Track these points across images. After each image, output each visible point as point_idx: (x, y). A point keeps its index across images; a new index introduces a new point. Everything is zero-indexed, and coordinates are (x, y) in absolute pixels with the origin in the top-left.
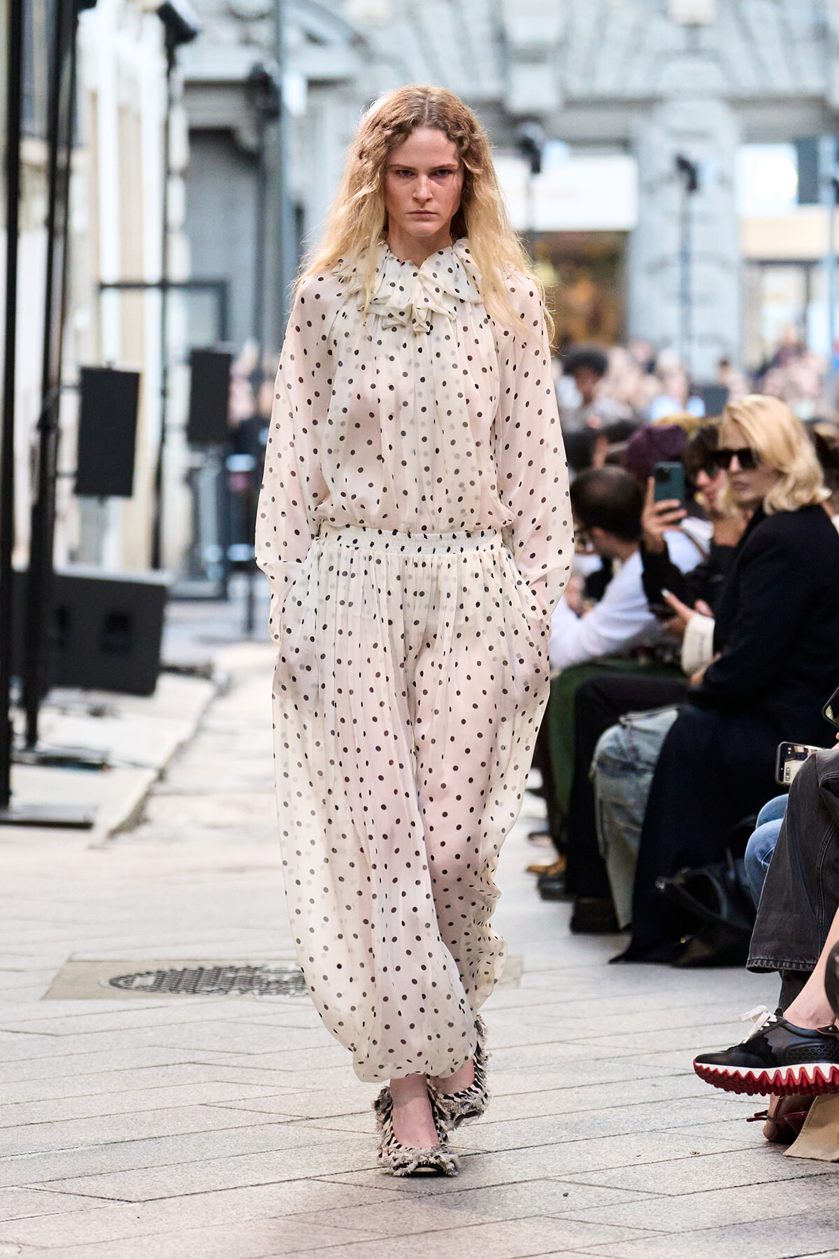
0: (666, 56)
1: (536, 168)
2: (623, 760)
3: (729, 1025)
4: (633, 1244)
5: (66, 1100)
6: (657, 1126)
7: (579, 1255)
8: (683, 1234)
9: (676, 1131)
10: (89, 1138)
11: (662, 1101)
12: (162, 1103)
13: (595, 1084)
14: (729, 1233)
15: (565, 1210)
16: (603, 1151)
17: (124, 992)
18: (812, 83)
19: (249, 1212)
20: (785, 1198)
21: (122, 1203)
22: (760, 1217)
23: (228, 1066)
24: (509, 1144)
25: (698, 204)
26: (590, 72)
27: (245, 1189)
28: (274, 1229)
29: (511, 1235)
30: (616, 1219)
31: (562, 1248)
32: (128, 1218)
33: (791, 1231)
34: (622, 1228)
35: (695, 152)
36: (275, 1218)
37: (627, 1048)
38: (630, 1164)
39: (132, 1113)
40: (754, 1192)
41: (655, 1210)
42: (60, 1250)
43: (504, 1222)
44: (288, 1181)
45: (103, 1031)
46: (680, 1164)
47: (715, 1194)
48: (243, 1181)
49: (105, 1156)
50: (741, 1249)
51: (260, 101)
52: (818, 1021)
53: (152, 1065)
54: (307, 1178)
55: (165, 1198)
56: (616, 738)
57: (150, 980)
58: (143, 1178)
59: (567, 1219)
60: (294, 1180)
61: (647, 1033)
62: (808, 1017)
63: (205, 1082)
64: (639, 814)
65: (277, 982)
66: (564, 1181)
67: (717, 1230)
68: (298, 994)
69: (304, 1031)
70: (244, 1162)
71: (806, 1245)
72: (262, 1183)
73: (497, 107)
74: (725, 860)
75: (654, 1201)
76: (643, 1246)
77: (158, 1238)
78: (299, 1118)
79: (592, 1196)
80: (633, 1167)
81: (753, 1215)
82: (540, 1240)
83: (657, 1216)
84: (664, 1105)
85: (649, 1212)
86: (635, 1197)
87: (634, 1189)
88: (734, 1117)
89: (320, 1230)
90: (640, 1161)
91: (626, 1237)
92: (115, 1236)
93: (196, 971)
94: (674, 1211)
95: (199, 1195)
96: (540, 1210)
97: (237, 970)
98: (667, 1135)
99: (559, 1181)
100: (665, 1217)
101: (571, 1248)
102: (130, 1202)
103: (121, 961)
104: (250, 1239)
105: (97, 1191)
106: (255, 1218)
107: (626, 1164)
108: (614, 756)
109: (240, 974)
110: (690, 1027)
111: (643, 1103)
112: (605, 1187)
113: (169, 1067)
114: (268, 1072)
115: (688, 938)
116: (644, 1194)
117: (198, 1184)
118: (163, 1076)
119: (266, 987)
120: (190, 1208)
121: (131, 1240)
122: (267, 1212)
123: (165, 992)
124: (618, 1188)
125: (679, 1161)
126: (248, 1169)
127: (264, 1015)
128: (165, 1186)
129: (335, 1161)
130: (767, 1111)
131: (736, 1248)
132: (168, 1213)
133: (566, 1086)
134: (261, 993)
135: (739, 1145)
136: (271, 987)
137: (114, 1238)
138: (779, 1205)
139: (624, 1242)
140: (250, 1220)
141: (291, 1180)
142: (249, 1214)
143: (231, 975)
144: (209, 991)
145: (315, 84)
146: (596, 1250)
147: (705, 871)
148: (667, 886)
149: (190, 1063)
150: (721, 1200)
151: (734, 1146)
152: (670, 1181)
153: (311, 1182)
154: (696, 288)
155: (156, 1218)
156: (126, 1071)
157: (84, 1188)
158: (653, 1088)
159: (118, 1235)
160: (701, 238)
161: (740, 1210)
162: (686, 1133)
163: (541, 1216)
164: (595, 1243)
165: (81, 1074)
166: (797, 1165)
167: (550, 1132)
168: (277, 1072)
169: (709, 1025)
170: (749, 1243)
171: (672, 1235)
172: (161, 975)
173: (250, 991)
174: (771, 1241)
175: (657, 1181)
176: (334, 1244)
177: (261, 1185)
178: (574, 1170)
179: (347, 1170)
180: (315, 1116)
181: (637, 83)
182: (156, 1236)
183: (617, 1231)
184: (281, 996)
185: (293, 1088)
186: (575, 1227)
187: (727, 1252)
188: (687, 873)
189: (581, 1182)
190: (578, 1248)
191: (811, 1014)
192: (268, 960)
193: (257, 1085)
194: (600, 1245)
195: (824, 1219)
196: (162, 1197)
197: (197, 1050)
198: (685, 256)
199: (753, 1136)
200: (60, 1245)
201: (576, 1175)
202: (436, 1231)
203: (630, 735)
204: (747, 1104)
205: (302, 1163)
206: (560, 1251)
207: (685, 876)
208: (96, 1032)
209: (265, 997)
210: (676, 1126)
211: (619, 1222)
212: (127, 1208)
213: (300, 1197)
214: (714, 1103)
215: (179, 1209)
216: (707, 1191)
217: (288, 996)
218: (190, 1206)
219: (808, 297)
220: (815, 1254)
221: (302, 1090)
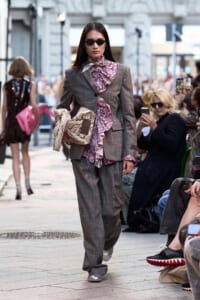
0: (132, 3)
18: (170, 10)
25: (141, 40)
26: (114, 7)
35: (141, 28)
51: (31, 13)
57: (5, 235)
64: (129, 196)
65: (38, 236)
93: (17, 233)
97: (28, 233)
119: (35, 237)
123: (9, 238)
144: (21, 238)
145: (45, 9)
154: (141, 62)
160: (142, 49)
172: (8, 234)
179: (58, 284)
181: (125, 10)
192: (35, 230)
198: (138, 53)
201: (115, 285)
205: (46, 282)
207: (141, 210)
209: (35, 240)
213: (45, 290)
219: (168, 64)
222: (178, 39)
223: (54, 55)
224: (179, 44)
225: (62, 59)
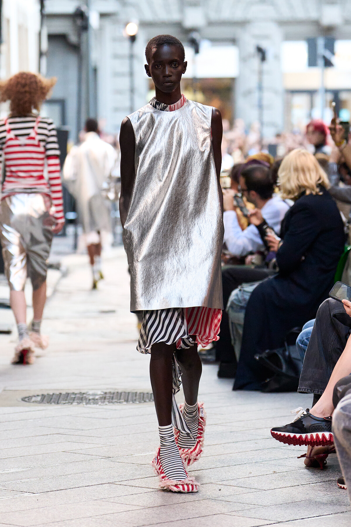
1: (197, 51)
2: (240, 304)
3: (287, 417)
4: (249, 511)
5: (5, 450)
6: (258, 461)
7: (226, 515)
8: (270, 506)
9: (266, 462)
10: (15, 466)
11: (260, 450)
12: (46, 451)
13: (231, 443)
14: (290, 506)
15: (220, 496)
16: (235, 471)
17: (28, 404)
18: (313, 15)
19: (85, 497)
20: (313, 491)
21: (31, 494)
22: (303, 499)
23: (73, 435)
24: (195, 469)
25: (266, 66)
26: (219, 10)
27: (83, 488)
28: (96, 505)
29: (197, 507)
30: (242, 500)
31: (219, 513)
32: (33, 500)
33: (317, 505)
34: (245, 504)
35: (264, 45)
36: (96, 500)
37: (244, 427)
38: (247, 477)
39: (33, 455)
40: (300, 488)
41: (258, 496)
42: (5, 514)
43: (194, 502)
44: (101, 484)
45: (19, 420)
46: (268, 477)
47: (283, 490)
48: (82, 484)
49: (23, 474)
50: (295, 513)
51: (79, 22)
52: (324, 415)
53: (41, 435)
54: (109, 483)
55: (48, 492)
56: (237, 295)
57: (39, 399)
58: (39, 483)
59: (221, 500)
60: (104, 484)
61: (252, 421)
62: (320, 412)
63: (64, 442)
65: (93, 399)
66: (219, 484)
67: (285, 505)
68: (102, 404)
69: (106, 420)
70: (82, 476)
71: (323, 511)
72: (90, 485)
73: (179, 25)
74: (284, 346)
75: (258, 492)
76: (254, 512)
77: (46, 509)
78: (104, 457)
79: (231, 490)
80: (248, 478)
81: (300, 498)
82: (209, 509)
83: (259, 499)
84: (261, 451)
85: (256, 497)
86: (249, 491)
87: (249, 487)
88: (290, 457)
89: (115, 505)
90: (251, 475)
91: (246, 508)
92: (28, 508)
93: (58, 395)
94: (266, 497)
95: (63, 491)
96: (209, 497)
97: (76, 394)
98: (262, 464)
99: (217, 484)
100: (262, 499)
101: (223, 512)
102: (34, 493)
103: (26, 390)
104: (86, 509)
105: (20, 489)
106: (87, 500)
107: (245, 477)
108: (237, 303)
109: (77, 396)
110: (271, 418)
111: (252, 451)
112: (237, 486)
113: (48, 435)
114: (91, 438)
115: (268, 380)
116: (253, 489)
117: (62, 485)
118: (46, 439)
119: (88, 401)
120: (59, 496)
121: (34, 509)
122: (92, 497)
123: (45, 403)
124: (242, 487)
125: (268, 475)
126: (84, 479)
127: (88, 413)
128: (48, 486)
129: (121, 475)
130: (305, 454)
131: (294, 512)
132: (50, 498)
133: (218, 444)
134: (86, 404)
135: (293, 468)
136: (91, 401)
137: (27, 509)
138: (311, 494)
139: (245, 510)
140: (85, 501)
141: (102, 484)
142: (85, 498)
143: (73, 396)
144: (64, 403)
145: (103, 16)
146: (234, 513)
147: (275, 351)
148: (259, 358)
149: (57, 434)
150: (286, 492)
151: (291, 469)
152: (264, 484)
153: (111, 484)
154: (265, 102)
155: (45, 500)
156: (30, 438)
157: (14, 487)
158: (256, 444)
159: (29, 507)
160: (267, 81)
161: (295, 496)
162: (270, 463)
163: (210, 499)
164: (233, 510)
165: (11, 439)
166: (318, 477)
167: (212, 463)
168: (95, 438)
169: (279, 417)
170: (299, 510)
171: (266, 507)
172: (43, 396)
173: (82, 403)
174: (308, 509)
175: (259, 484)
176: (122, 511)
177: (89, 486)
178: (223, 479)
179: (126, 480)
180: (112, 457)
181: (239, 15)
182: (45, 508)
183: (243, 505)
184: (95, 406)
185: (102, 444)
186: (224, 504)
187: (290, 514)
188: (268, 352)
189: (226, 484)
190: (227, 512)
191: (321, 411)
192: (89, 390)
193: (86, 443)
194: (235, 511)
195: (331, 500)
196: (47, 491)
197: (60, 428)
198: (260, 88)
199: (299, 465)
200: (4, 512)
201: (224, 481)
202: (165, 505)
203: (243, 294)
204: (296, 451)
205: (107, 476)
206: (218, 514)
207: (267, 353)
208: (17, 421)
209: (88, 405)
210: (266, 460)
211: (243, 501)
212: (33, 496)
213: (106, 491)
214: (282, 451)
215: (55, 496)
216: (280, 488)
217: (98, 405)
218: (59, 495)
219: (312, 106)
220: (327, 515)
221: (106, 445)
222: (328, 63)
223: (118, 92)
224: (330, 71)
225: (132, 100)
